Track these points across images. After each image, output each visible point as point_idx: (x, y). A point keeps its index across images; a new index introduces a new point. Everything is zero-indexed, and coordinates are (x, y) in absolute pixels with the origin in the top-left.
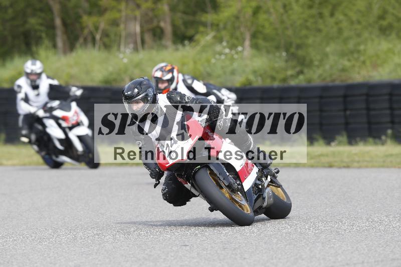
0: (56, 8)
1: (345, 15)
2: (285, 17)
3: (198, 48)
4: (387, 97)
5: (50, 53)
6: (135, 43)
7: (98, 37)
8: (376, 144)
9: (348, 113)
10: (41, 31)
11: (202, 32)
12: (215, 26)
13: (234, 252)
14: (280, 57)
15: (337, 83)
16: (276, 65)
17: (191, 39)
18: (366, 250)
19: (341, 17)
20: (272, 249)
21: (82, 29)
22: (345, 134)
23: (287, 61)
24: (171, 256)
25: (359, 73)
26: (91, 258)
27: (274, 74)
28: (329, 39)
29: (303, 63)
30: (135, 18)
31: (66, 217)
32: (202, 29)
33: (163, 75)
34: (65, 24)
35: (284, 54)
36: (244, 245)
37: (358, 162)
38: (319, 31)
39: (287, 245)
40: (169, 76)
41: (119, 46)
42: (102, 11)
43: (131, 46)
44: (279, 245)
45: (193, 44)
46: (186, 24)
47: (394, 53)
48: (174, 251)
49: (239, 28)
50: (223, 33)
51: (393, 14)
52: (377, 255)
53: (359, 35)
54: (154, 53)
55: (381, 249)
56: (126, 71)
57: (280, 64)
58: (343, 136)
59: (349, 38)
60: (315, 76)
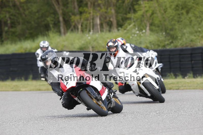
3: (125, 31)
9: (193, 62)
14: (162, 35)
15: (189, 47)
16: (160, 39)
22: (192, 72)
23: (165, 37)
25: (199, 42)
27: (159, 43)
28: (186, 26)
29: (174, 38)
30: (97, 16)
35: (164, 33)
49: (144, 21)
56: (90, 43)
57: (162, 38)
58: (191, 74)
59: (195, 25)
60: (179, 44)
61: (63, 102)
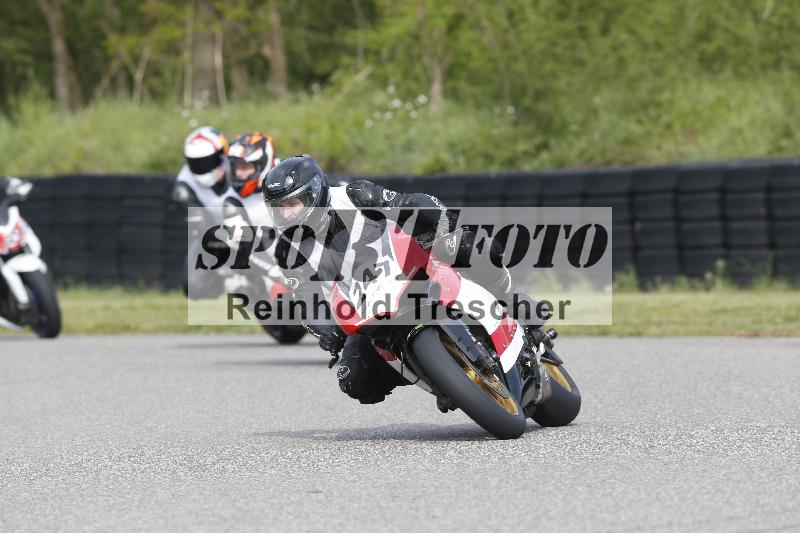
0: (55, 18)
1: (632, 32)
2: (511, 36)
3: (339, 98)
4: (715, 196)
5: (44, 109)
6: (214, 88)
7: (138, 76)
8: (693, 288)
9: (638, 226)
10: (25, 65)
11: (347, 67)
12: (373, 54)
13: (413, 505)
14: (502, 115)
15: (616, 167)
16: (495, 132)
17: (324, 80)
18: (677, 500)
19: (623, 36)
20: (490, 497)
21: (107, 60)
22: (631, 268)
23: (515, 124)
24: (288, 513)
25: (659, 148)
26: (127, 517)
27: (491, 149)
28: (599, 79)
29: (548, 128)
30: (213, 39)
31: (76, 435)
32: (345, 60)
33: (246, 153)
34: (72, 50)
35: (510, 110)
36: (433, 490)
37: (659, 324)
38: (580, 63)
39: (518, 490)
40: (257, 155)
41: (181, 94)
42: (145, 26)
43: (206, 94)
44: (501, 491)
45: (328, 90)
46: (315, 50)
47: (728, 108)
48: (293, 502)
49: (420, 57)
50: (390, 68)
51: (727, 30)
52: (697, 509)
53: (658, 73)
54: (251, 107)
55: (706, 497)
57: (501, 130)
58: (627, 272)
59: (639, 78)
60: (572, 154)
61: (346, 370)
